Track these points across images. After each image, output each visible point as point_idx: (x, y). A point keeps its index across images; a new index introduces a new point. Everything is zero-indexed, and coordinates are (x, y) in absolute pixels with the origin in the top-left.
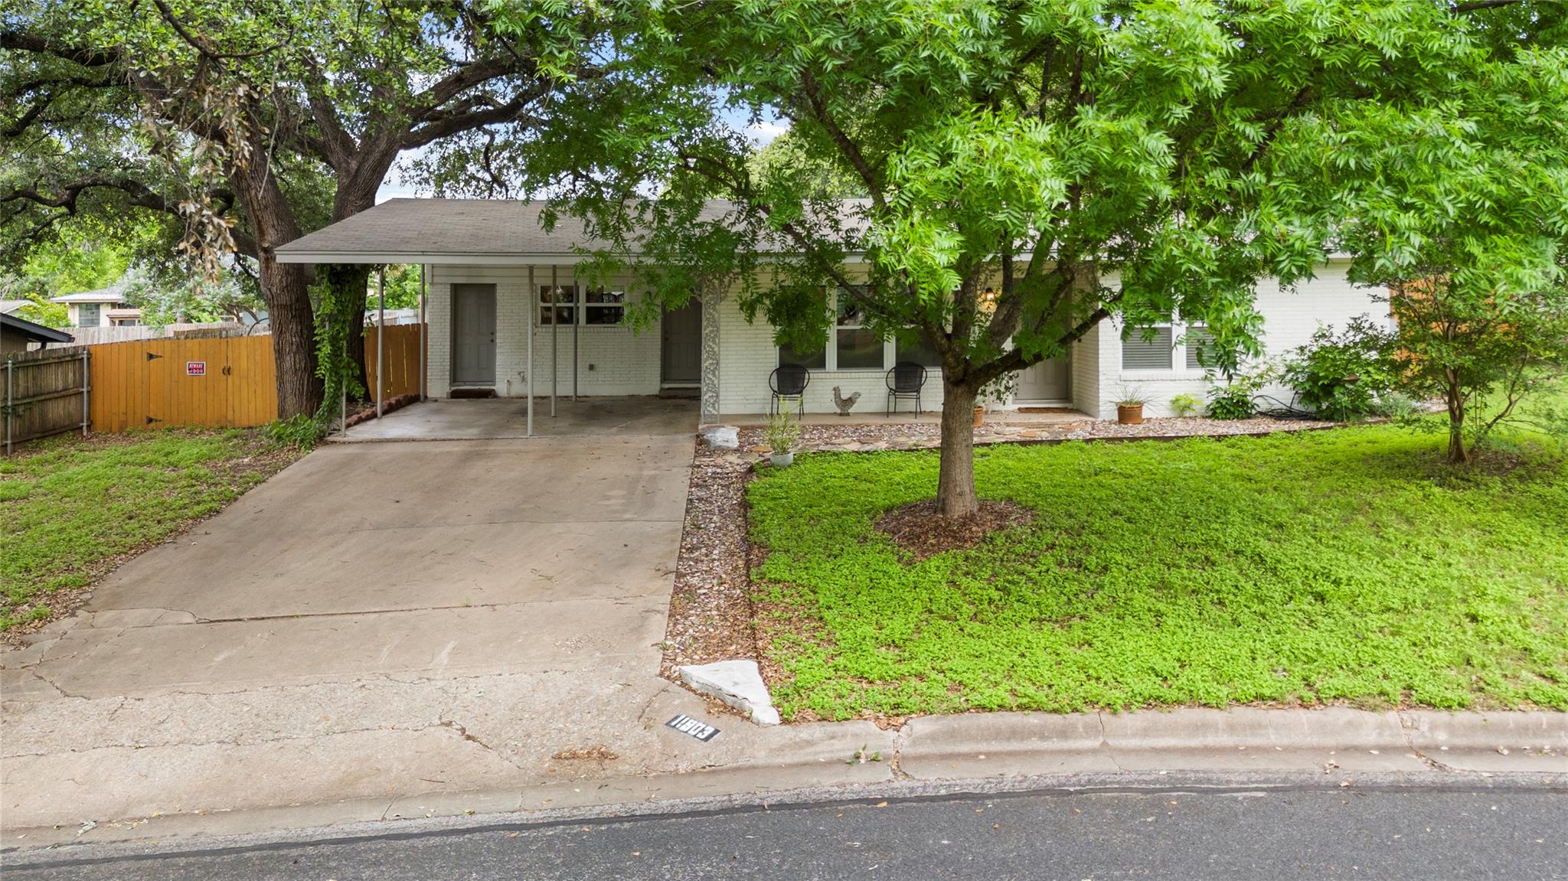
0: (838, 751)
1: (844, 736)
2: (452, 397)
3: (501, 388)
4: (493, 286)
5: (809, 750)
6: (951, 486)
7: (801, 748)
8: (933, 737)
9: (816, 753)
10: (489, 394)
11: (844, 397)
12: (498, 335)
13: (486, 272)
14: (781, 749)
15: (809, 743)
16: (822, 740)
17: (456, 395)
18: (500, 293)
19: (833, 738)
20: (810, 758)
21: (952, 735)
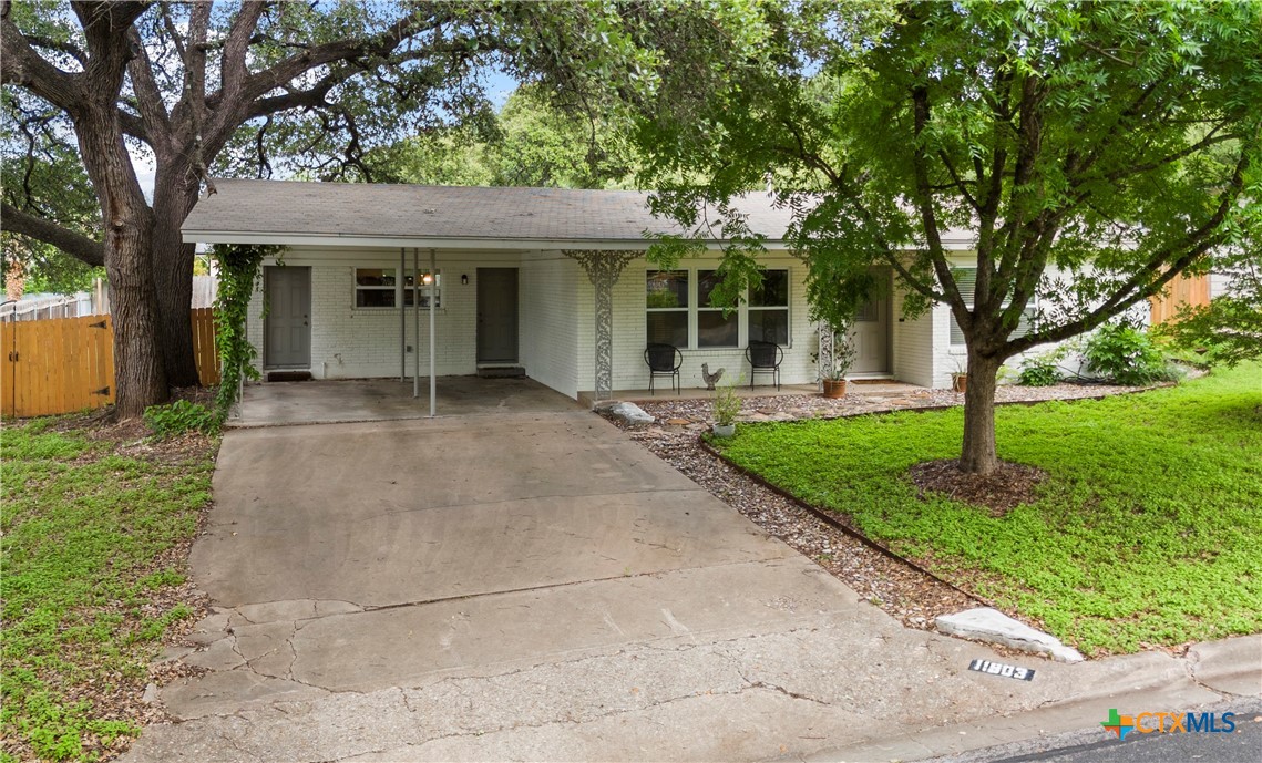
0: (1148, 678)
1: (1148, 665)
2: (270, 381)
3: (317, 370)
4: (308, 269)
5: (1123, 680)
6: (982, 447)
7: (1117, 679)
8: (1216, 661)
9: (1129, 683)
10: (306, 377)
11: (711, 372)
12: (313, 318)
13: (301, 255)
14: (1101, 681)
15: (1122, 674)
16: (1132, 671)
17: (273, 378)
18: (314, 274)
19: (1140, 668)
20: (1127, 688)
21: (1231, 657)
